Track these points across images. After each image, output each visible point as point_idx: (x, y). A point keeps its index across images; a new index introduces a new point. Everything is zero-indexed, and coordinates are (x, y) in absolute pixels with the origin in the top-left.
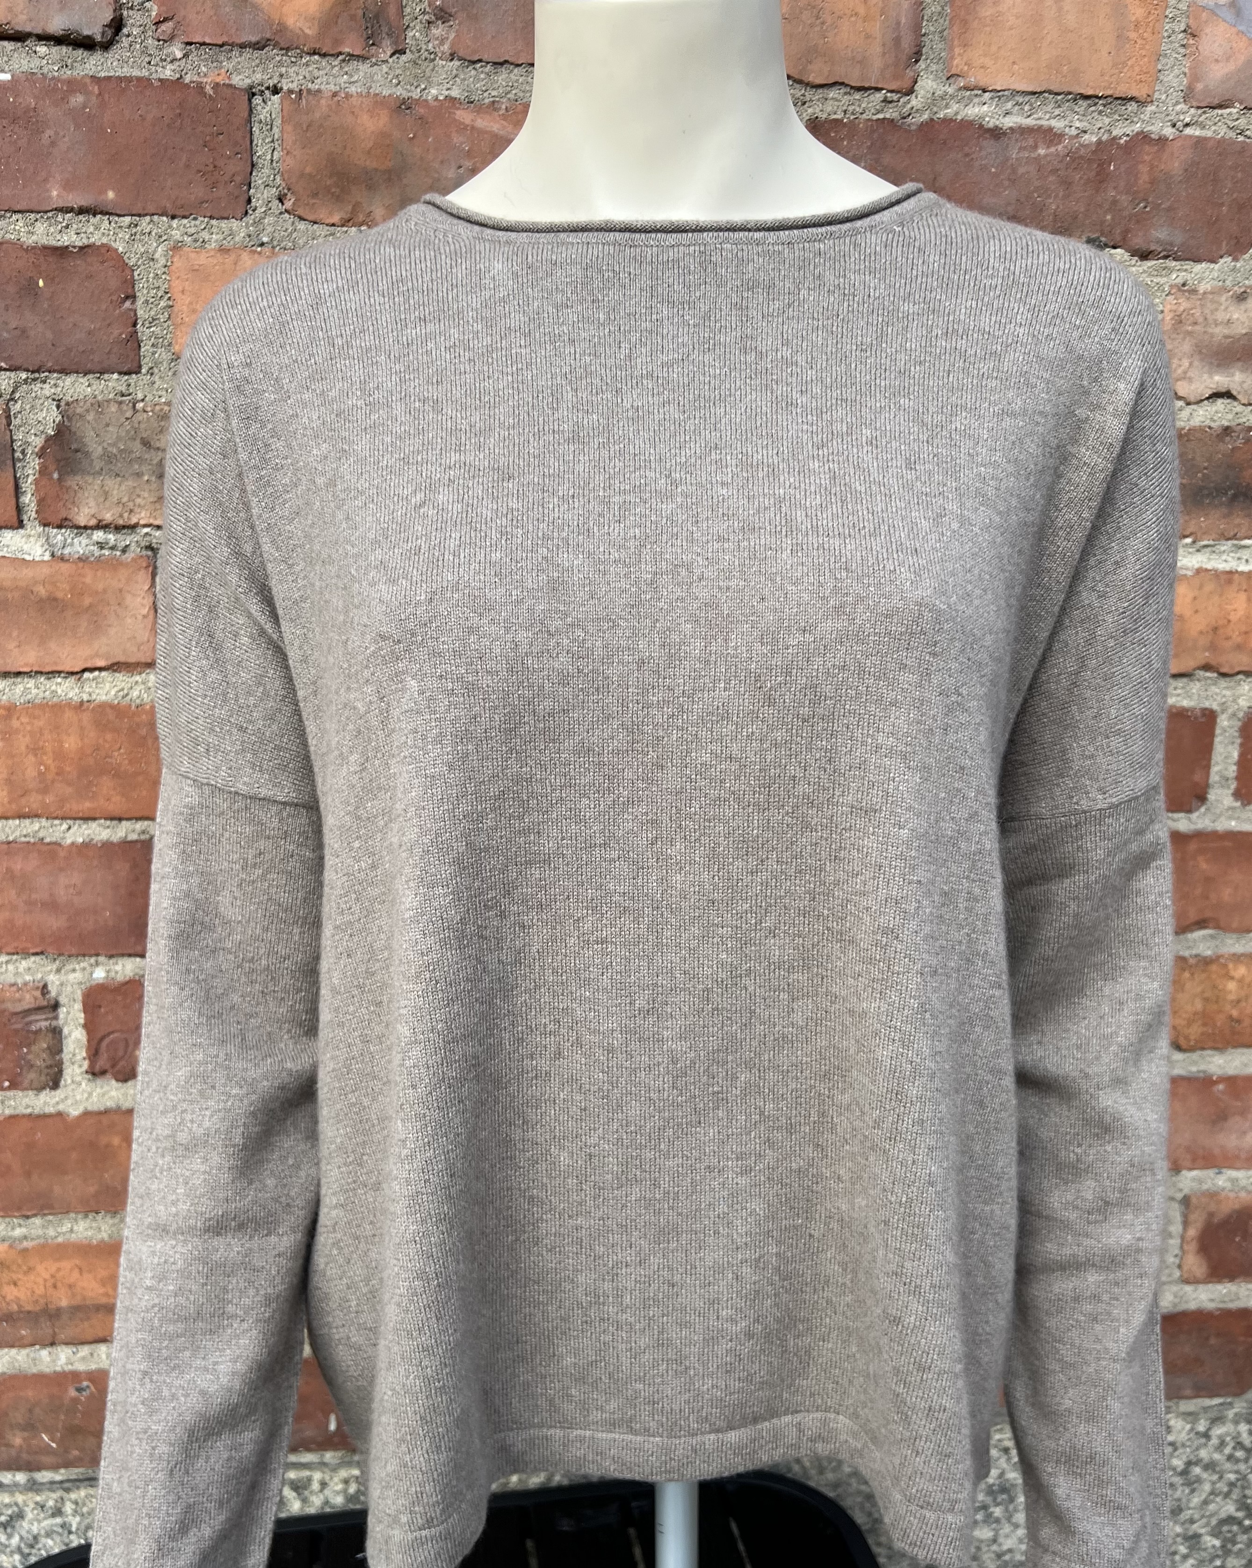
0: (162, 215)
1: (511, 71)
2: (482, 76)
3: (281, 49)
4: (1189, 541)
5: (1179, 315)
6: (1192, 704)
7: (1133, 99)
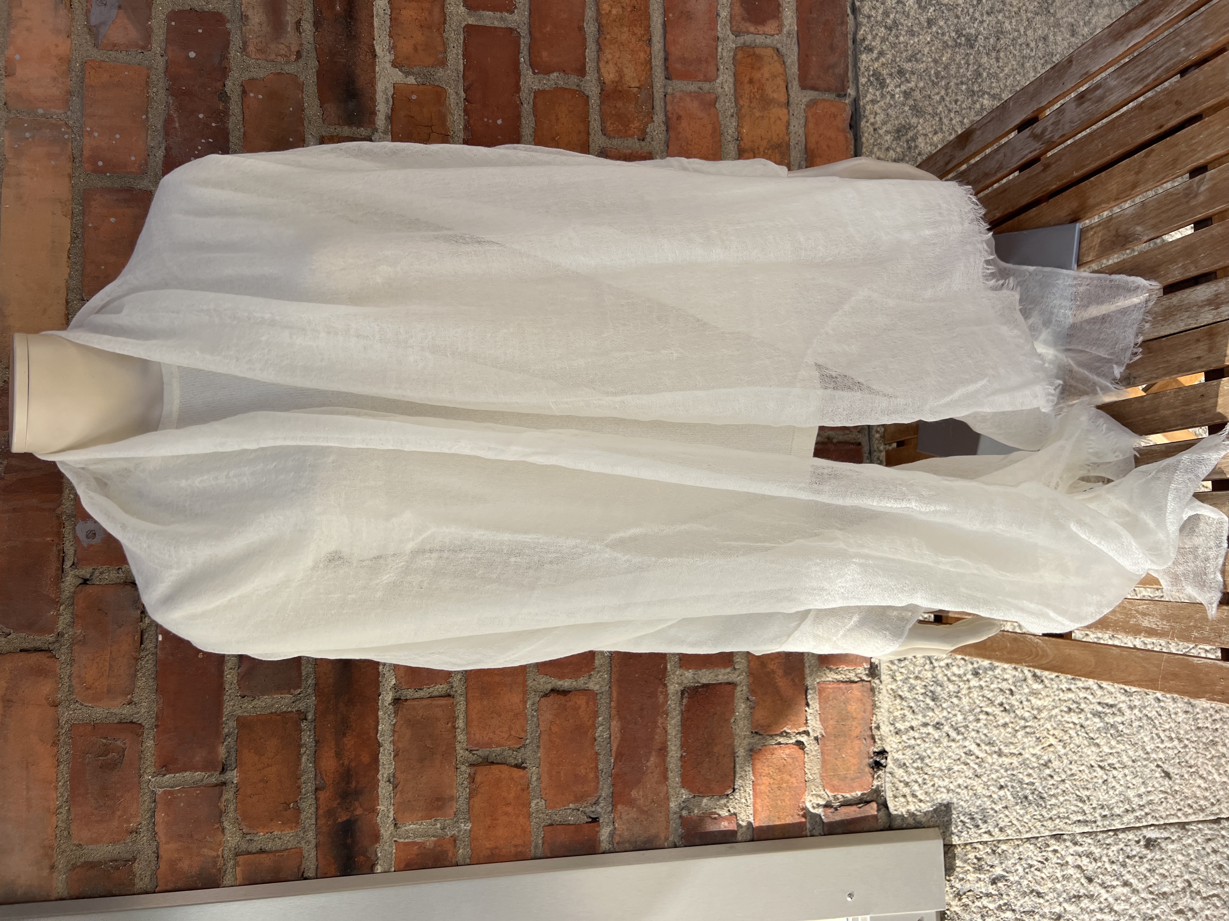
4: (375, 42)
5: (258, 50)
6: (462, 37)
7: (148, 77)
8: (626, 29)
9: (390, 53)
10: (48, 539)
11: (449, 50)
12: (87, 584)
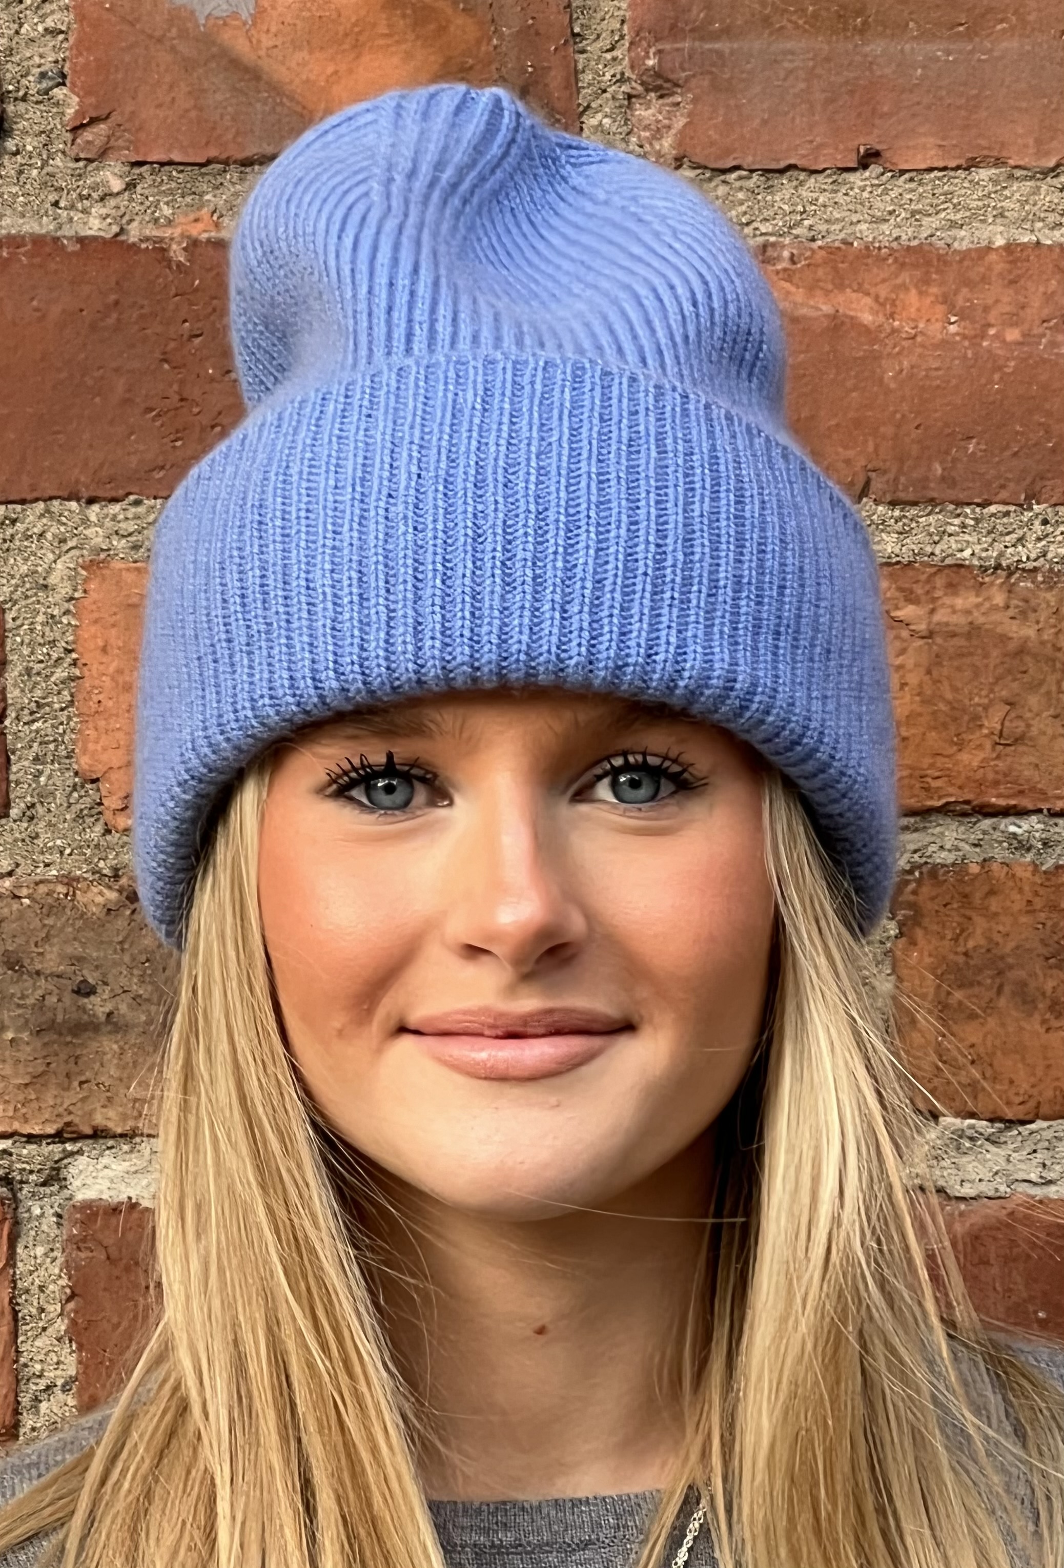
0: (69, 499)
1: (802, 183)
2: (741, 195)
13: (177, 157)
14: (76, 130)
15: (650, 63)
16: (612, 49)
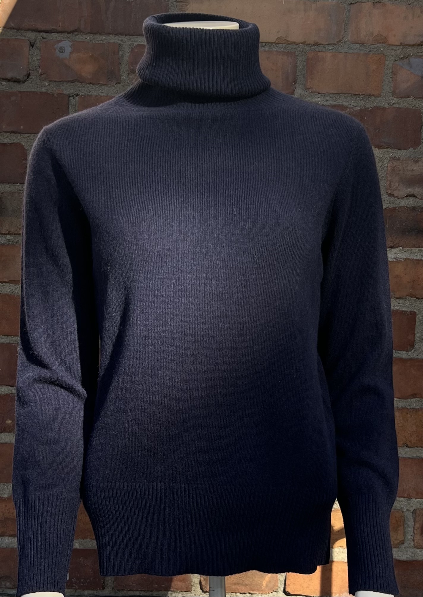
3: (80, 82)
4: (401, 248)
5: (394, 168)
6: (406, 309)
7: (373, 95)
8: (415, 429)
9: (394, 258)
10: (60, 24)
11: (397, 300)
12: (30, 47)
13: (56, 80)
14: (41, 75)
15: (132, 68)
16: (126, 66)
